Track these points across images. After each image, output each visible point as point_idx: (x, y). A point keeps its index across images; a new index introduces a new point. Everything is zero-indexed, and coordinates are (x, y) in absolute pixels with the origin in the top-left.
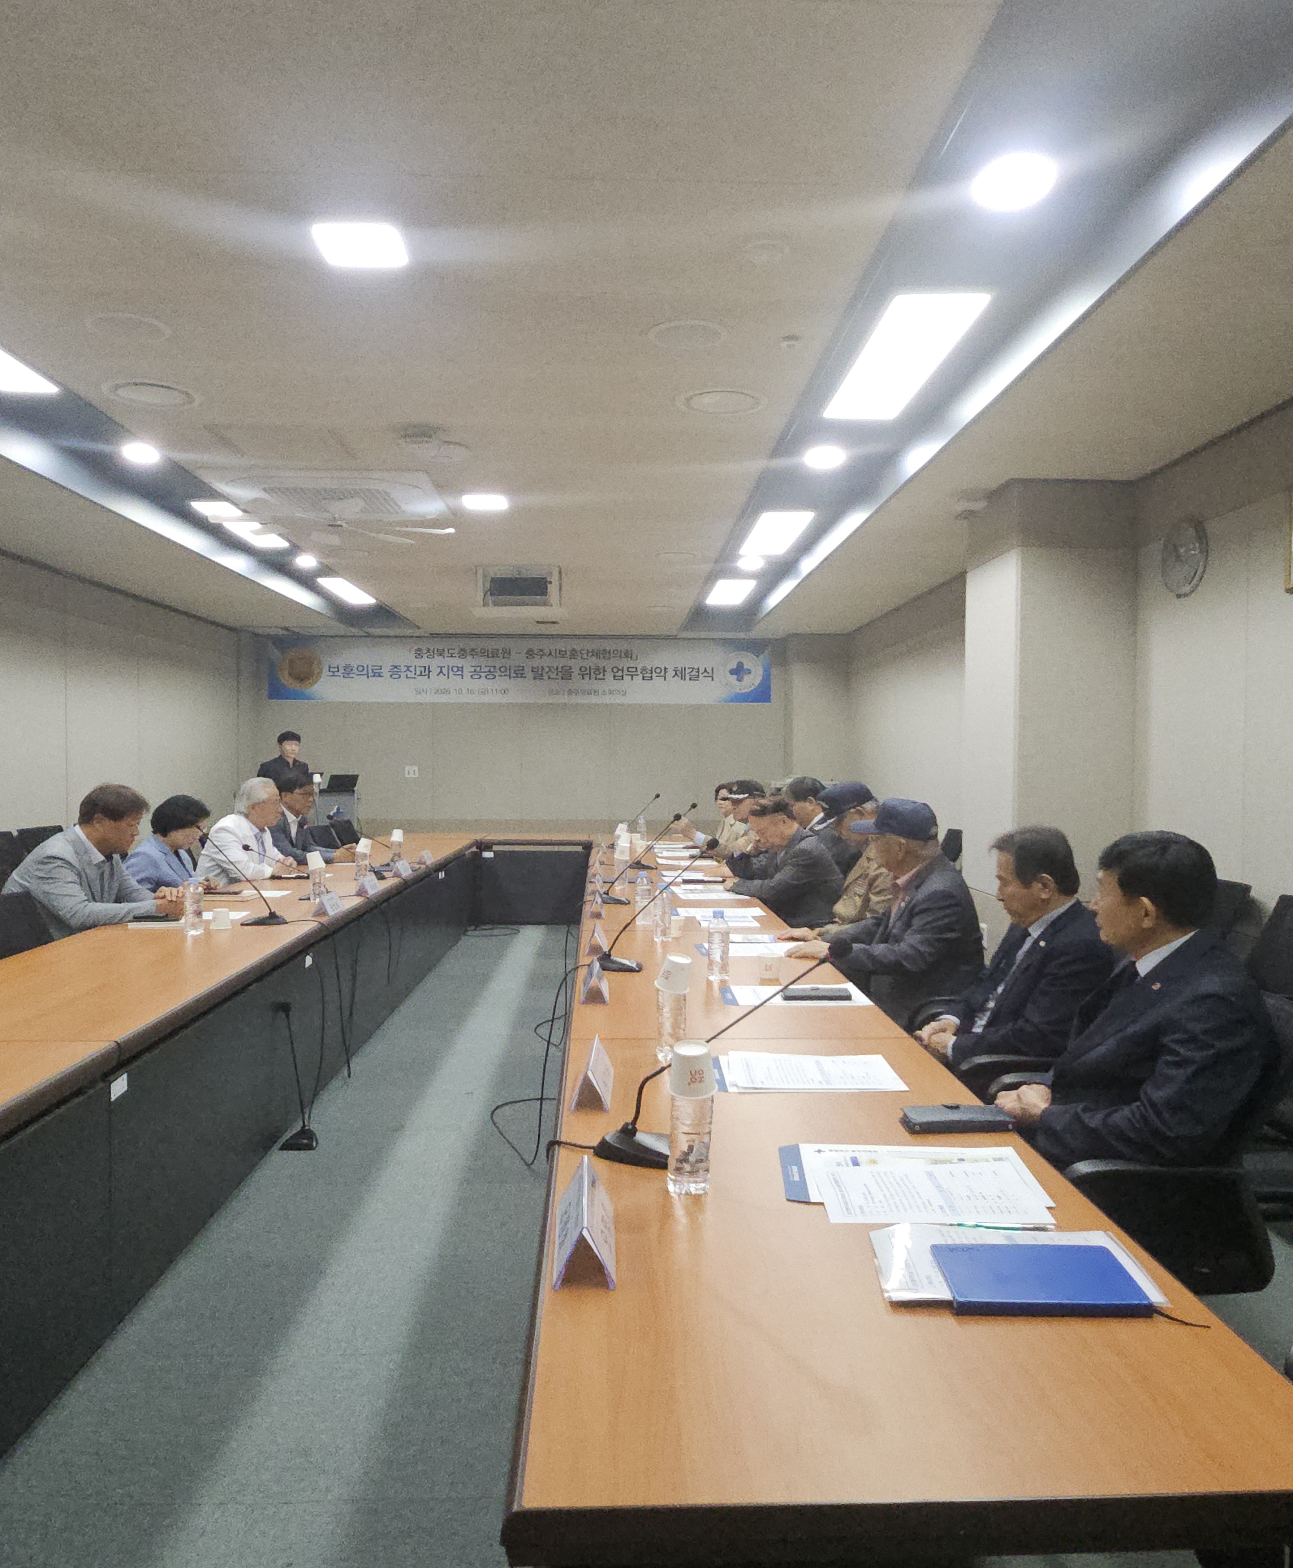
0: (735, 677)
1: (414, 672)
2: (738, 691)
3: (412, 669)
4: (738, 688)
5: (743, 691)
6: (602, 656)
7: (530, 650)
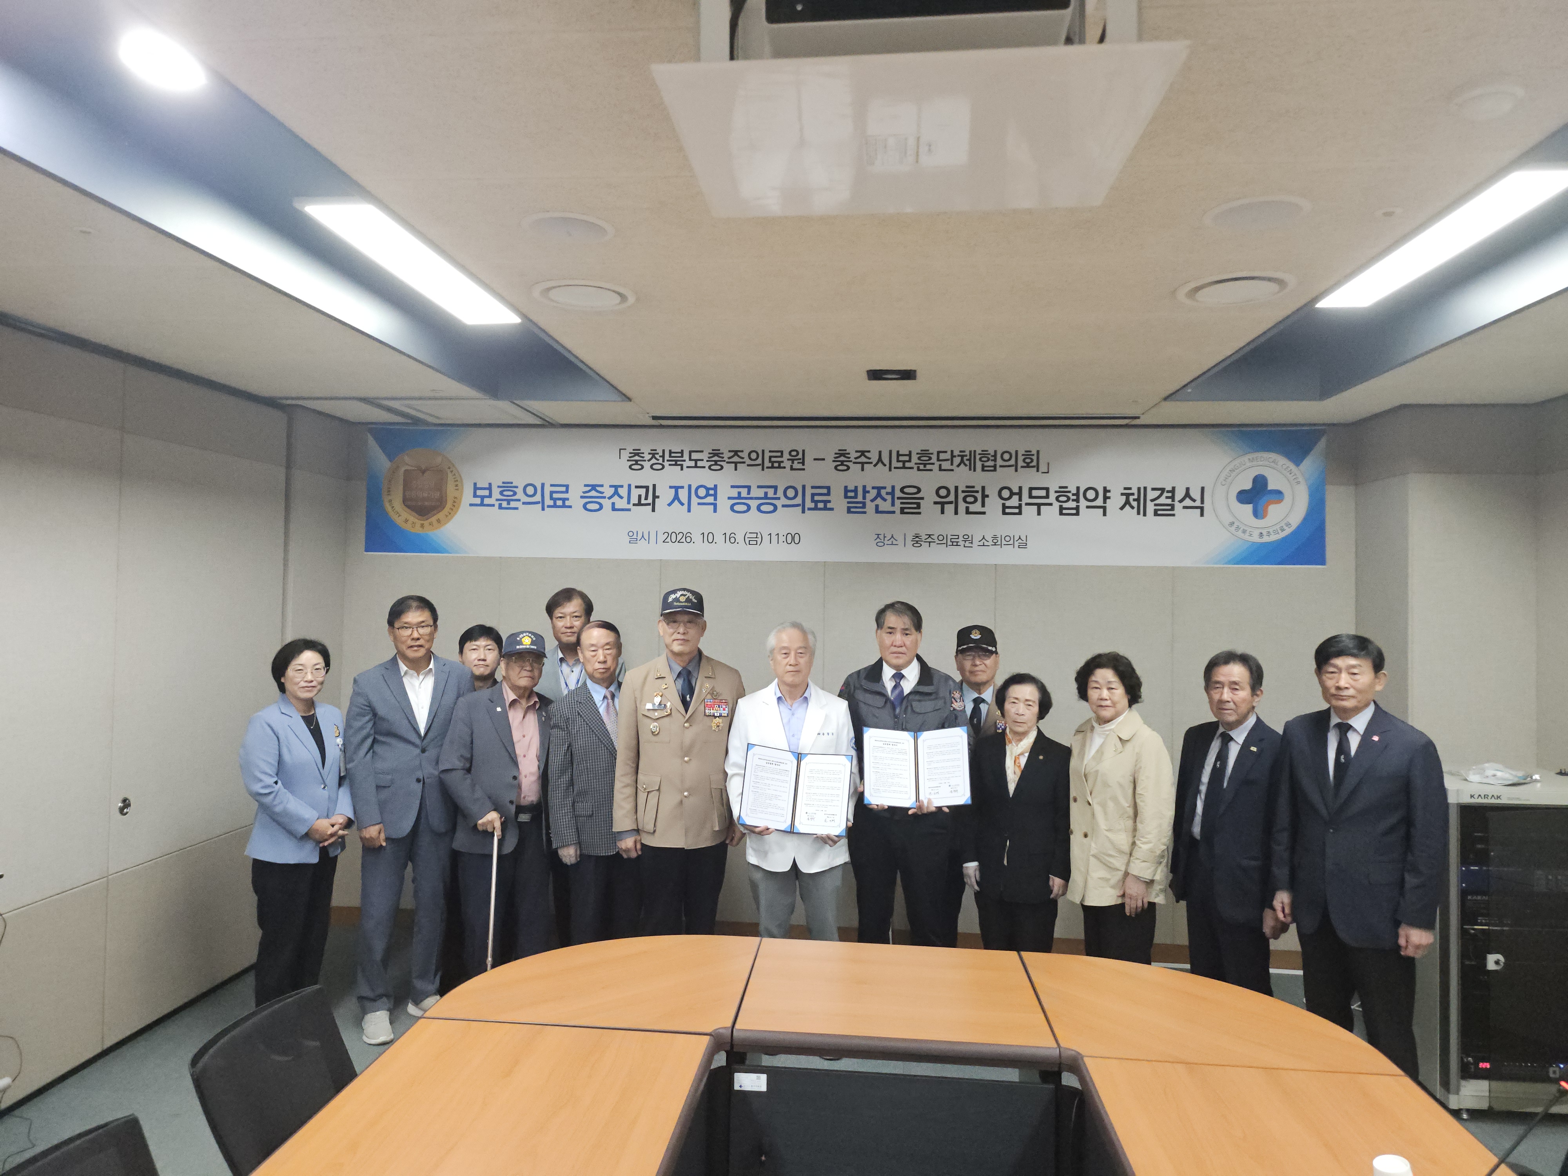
0: (1249, 507)
1: (625, 499)
2: (1256, 538)
3: (623, 492)
4: (1256, 533)
5: (1266, 539)
6: (979, 465)
7: (842, 453)
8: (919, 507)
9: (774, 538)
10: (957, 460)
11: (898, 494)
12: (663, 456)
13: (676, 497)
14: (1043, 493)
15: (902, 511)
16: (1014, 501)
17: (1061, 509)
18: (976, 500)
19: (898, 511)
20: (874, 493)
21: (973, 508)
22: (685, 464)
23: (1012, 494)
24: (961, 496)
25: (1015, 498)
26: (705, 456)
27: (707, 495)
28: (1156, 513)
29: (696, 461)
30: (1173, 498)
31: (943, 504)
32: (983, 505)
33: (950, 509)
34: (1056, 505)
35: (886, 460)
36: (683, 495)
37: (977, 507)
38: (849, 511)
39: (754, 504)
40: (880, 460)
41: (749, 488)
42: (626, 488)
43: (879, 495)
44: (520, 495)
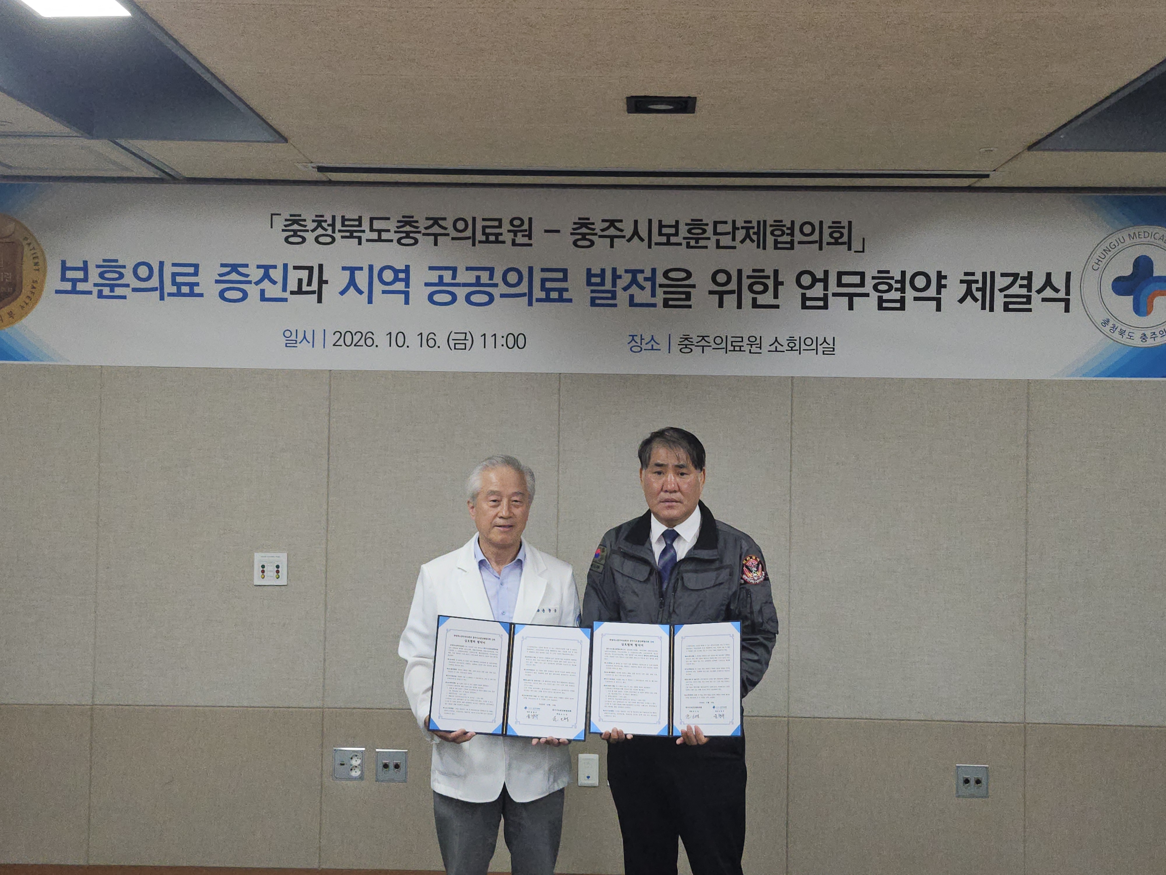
0: (1128, 301)
1: (280, 285)
2: (1137, 342)
3: (277, 274)
4: (1138, 335)
5: (1150, 343)
6: (770, 239)
7: (584, 223)
8: (688, 297)
9: (490, 340)
10: (740, 234)
11: (660, 279)
12: (333, 225)
13: (352, 282)
14: (856, 279)
15: (666, 305)
16: (818, 291)
17: (881, 300)
18: (766, 289)
19: (660, 304)
20: (627, 278)
21: (762, 300)
22: (364, 236)
23: (815, 280)
24: (746, 282)
25: (820, 286)
26: (392, 225)
27: (396, 279)
28: (1006, 309)
29: (380, 231)
30: (1029, 287)
31: (721, 295)
32: (776, 296)
33: (730, 300)
34: (874, 295)
35: (643, 232)
36: (362, 279)
37: (766, 299)
38: (593, 303)
39: (461, 292)
40: (636, 233)
41: (454, 270)
42: (280, 268)
43: (634, 281)
44: (129, 278)
